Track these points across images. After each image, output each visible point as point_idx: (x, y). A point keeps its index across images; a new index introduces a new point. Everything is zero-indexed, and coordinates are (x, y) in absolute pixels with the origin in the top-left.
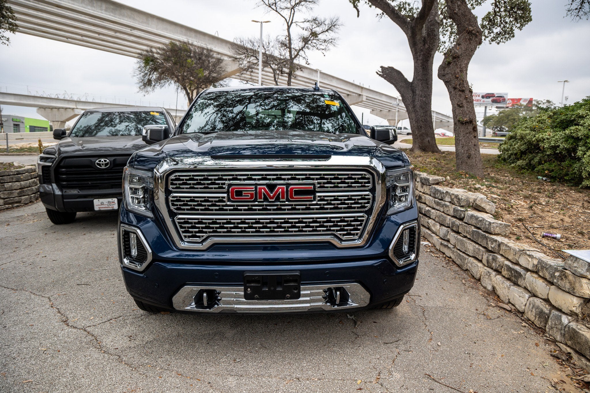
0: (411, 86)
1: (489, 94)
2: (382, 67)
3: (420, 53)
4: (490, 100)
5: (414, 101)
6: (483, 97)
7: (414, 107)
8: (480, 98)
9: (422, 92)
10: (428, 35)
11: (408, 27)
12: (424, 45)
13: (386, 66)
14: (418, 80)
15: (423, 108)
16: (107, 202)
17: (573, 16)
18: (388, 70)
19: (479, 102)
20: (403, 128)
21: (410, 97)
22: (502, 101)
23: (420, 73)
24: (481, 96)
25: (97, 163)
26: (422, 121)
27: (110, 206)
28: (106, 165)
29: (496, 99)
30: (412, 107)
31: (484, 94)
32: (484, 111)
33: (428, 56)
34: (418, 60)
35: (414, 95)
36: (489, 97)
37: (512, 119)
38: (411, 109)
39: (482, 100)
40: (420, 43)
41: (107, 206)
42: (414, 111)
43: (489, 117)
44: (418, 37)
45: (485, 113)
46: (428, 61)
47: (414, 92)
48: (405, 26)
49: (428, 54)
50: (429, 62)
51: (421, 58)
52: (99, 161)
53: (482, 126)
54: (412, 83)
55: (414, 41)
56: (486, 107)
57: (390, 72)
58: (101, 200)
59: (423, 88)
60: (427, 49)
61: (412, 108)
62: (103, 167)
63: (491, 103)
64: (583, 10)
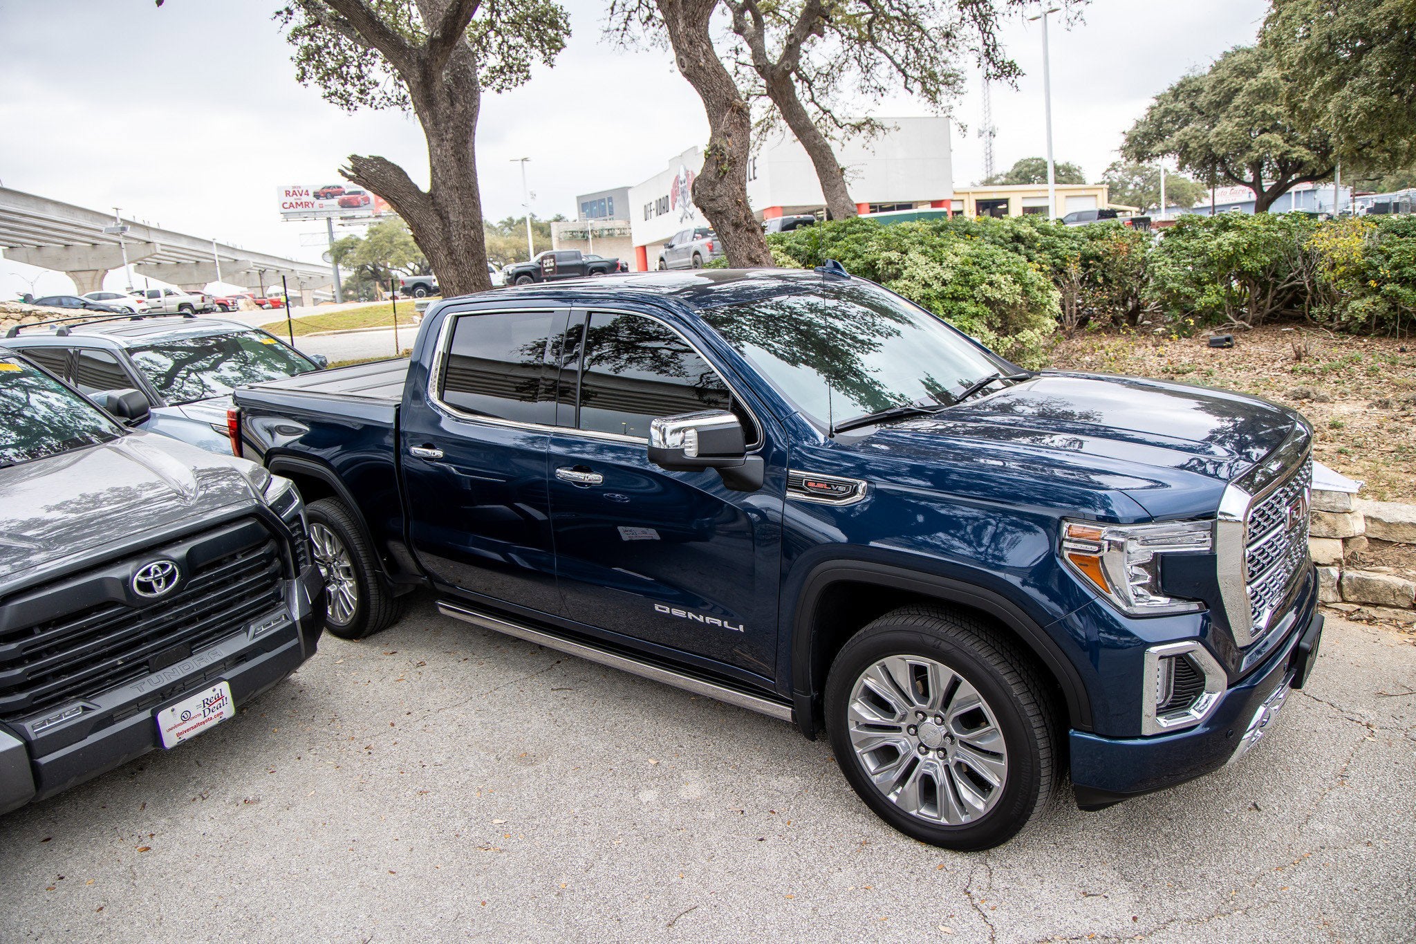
0: (433, 204)
1: (329, 188)
2: (354, 158)
3: (447, 123)
4: (335, 201)
5: (447, 240)
6: (317, 196)
7: (451, 253)
8: (311, 198)
9: (464, 216)
10: (457, 80)
11: (409, 59)
12: (452, 104)
13: (365, 154)
14: (451, 188)
15: (473, 255)
16: (198, 706)
17: (613, 43)
18: (373, 166)
19: (311, 209)
20: (162, 294)
21: (437, 229)
22: (362, 203)
23: (452, 173)
24: (311, 194)
25: (139, 583)
26: (475, 284)
27: (212, 715)
28: (169, 579)
29: (349, 199)
30: (445, 252)
31: (318, 189)
32: (326, 229)
33: (467, 132)
34: (443, 140)
35: (445, 225)
36: (333, 196)
37: (401, 244)
38: (443, 258)
39: (317, 202)
40: (443, 99)
41: (201, 719)
42: (453, 264)
43: (343, 243)
44: (437, 86)
45: (331, 232)
46: (466, 142)
47: (443, 217)
48: (402, 57)
49: (466, 125)
50: (470, 145)
51: (449, 136)
52: (144, 574)
53: (331, 265)
54: (431, 195)
55: (429, 96)
56: (329, 219)
57: (380, 170)
58: (180, 707)
59: (466, 207)
60: (461, 115)
61: (446, 256)
62: (160, 590)
63: (339, 208)
64: (630, 33)
